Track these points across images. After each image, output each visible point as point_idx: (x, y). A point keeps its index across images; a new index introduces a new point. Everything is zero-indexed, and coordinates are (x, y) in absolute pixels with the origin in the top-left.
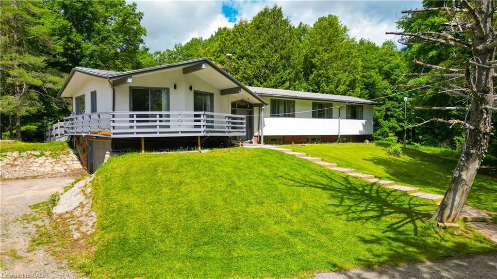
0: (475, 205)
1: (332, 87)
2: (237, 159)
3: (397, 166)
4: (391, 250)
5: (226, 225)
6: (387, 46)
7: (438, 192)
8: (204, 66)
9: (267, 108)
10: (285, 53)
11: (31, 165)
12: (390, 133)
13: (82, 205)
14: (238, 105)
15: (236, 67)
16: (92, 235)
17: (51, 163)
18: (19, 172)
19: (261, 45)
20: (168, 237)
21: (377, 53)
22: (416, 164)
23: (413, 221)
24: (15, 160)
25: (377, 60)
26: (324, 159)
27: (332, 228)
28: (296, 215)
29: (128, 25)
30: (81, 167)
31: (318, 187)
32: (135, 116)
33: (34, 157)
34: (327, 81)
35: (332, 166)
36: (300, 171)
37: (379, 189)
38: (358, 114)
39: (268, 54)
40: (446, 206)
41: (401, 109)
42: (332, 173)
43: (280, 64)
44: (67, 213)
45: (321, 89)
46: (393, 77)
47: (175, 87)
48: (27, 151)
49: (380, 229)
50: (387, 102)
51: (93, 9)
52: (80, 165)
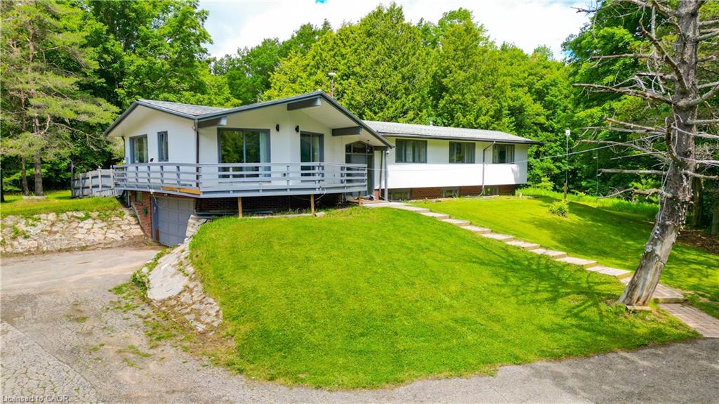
0: (666, 283)
1: (471, 118)
2: (365, 225)
3: (563, 229)
4: (577, 339)
5: (378, 312)
6: (539, 54)
7: (620, 266)
8: (319, 102)
9: (392, 153)
10: (408, 71)
11: (75, 232)
12: (544, 176)
13: (187, 289)
14: (354, 148)
15: (340, 90)
16: (222, 327)
17: (102, 228)
18: (60, 241)
19: (374, 60)
20: (315, 328)
21: (525, 64)
22: (587, 226)
23: (596, 304)
24: (53, 224)
25: (526, 75)
26: (473, 222)
27: (502, 314)
28: (457, 298)
29: (186, 28)
30: (142, 233)
31: (474, 262)
32: (231, 169)
33: (77, 220)
34: (464, 109)
35: (484, 232)
36: (447, 240)
37: (548, 263)
38: (508, 157)
39: (385, 73)
40: (636, 287)
41: (558, 143)
42: (488, 241)
43: (401, 87)
44: (170, 299)
45: (456, 121)
46: (548, 98)
47: (278, 128)
48: (68, 212)
49: (559, 315)
50: (540, 133)
51: (137, 6)
52: (140, 230)
